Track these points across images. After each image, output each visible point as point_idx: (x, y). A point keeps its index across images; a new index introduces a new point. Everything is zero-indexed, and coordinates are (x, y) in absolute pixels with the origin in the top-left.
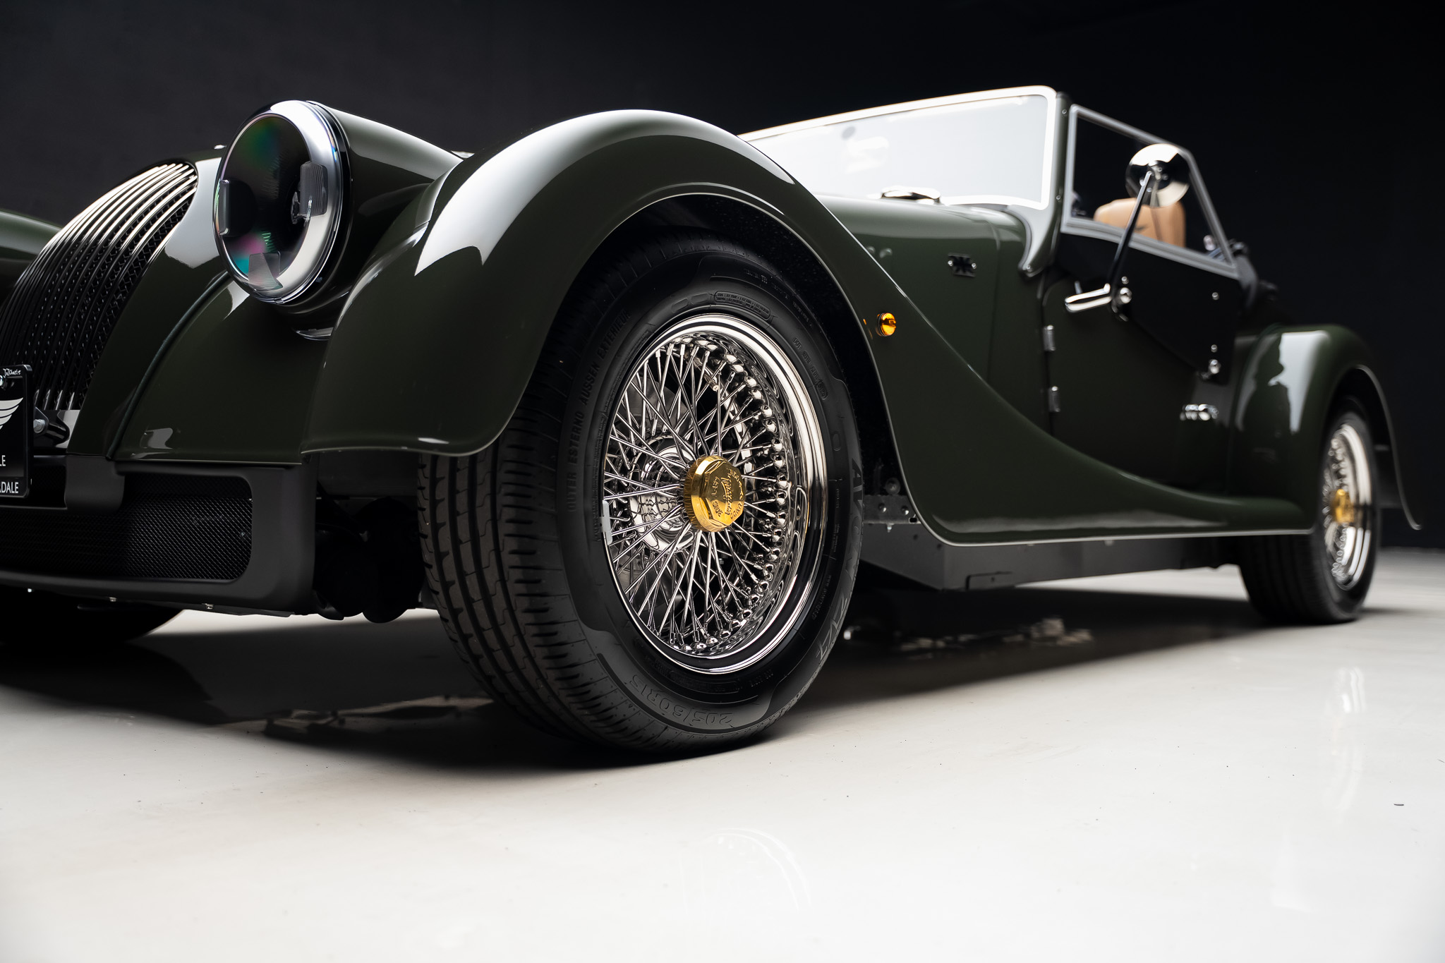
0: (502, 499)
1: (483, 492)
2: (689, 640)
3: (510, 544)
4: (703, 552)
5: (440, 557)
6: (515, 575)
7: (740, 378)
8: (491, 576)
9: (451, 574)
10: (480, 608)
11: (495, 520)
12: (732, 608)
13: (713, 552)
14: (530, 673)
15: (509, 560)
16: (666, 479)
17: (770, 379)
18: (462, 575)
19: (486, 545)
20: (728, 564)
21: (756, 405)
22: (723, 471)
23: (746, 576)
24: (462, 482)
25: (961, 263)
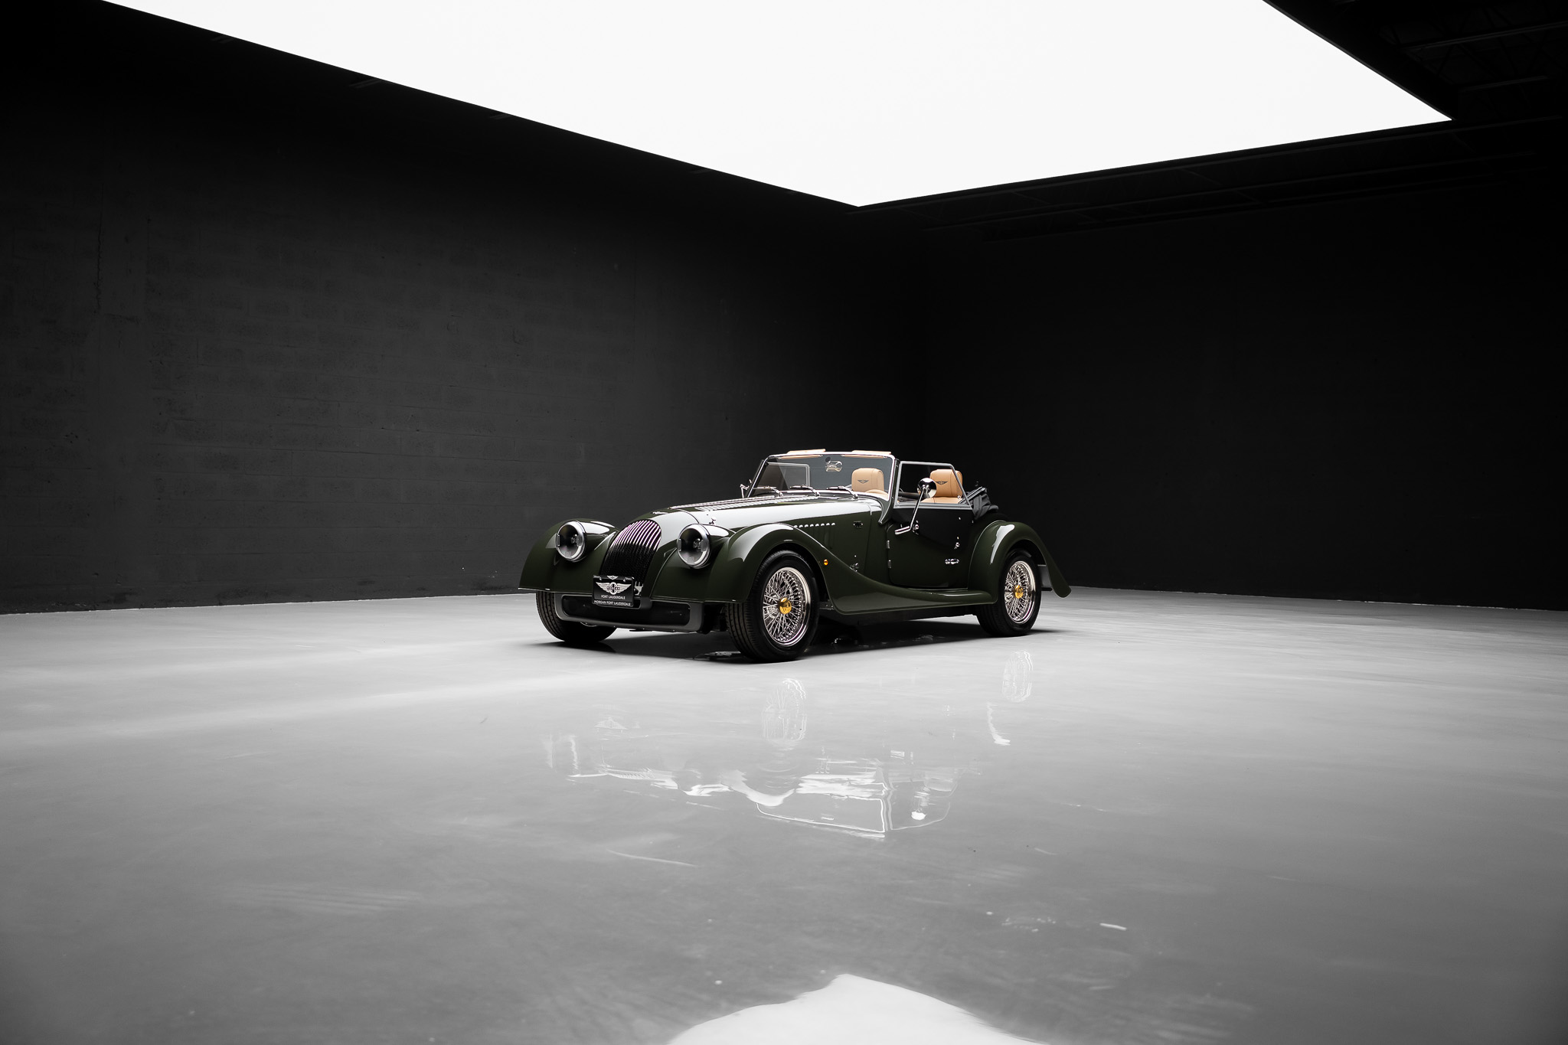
2: (779, 636)
3: (746, 619)
4: (782, 618)
6: (748, 630)
7: (794, 584)
8: (742, 625)
12: (788, 630)
13: (784, 619)
14: (749, 644)
15: (746, 621)
16: (774, 603)
17: (800, 582)
18: (735, 624)
19: (741, 619)
20: (787, 621)
21: (797, 591)
22: (787, 601)
23: (792, 624)
24: (736, 607)
25: (858, 524)
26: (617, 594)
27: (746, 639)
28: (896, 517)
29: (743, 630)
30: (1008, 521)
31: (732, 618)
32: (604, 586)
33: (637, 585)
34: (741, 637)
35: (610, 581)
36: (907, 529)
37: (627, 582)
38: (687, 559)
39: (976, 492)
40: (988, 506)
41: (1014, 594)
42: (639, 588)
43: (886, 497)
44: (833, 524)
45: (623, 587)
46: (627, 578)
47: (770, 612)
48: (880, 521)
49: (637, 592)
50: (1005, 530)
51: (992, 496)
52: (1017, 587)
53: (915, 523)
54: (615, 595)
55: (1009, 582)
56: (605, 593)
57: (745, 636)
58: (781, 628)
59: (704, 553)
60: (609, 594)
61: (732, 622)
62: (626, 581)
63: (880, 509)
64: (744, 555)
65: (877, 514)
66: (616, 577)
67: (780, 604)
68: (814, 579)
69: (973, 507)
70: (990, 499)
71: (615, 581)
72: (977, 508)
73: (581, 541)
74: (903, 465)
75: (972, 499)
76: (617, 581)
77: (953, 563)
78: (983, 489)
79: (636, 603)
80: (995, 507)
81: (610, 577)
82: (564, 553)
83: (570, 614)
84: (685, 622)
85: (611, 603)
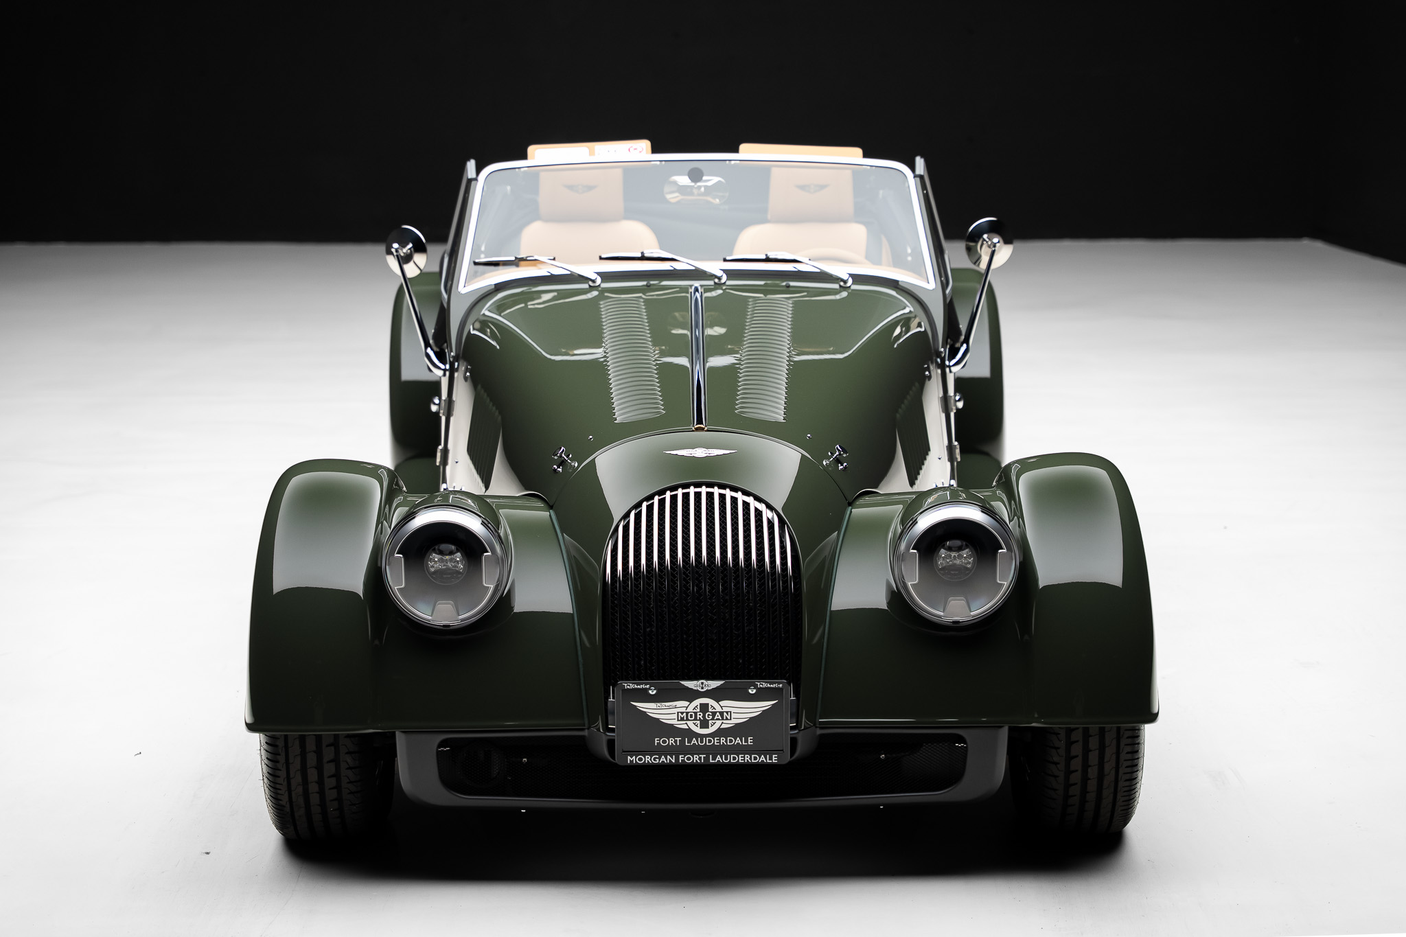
26: (720, 732)
32: (667, 712)
33: (792, 697)
35: (691, 695)
37: (761, 696)
45: (742, 711)
46: (763, 685)
49: (793, 715)
54: (713, 735)
56: (670, 730)
60: (689, 733)
62: (759, 690)
71: (708, 694)
73: (496, 563)
76: (716, 695)
79: (793, 746)
81: (690, 684)
83: (465, 790)
84: (953, 776)
85: (696, 758)
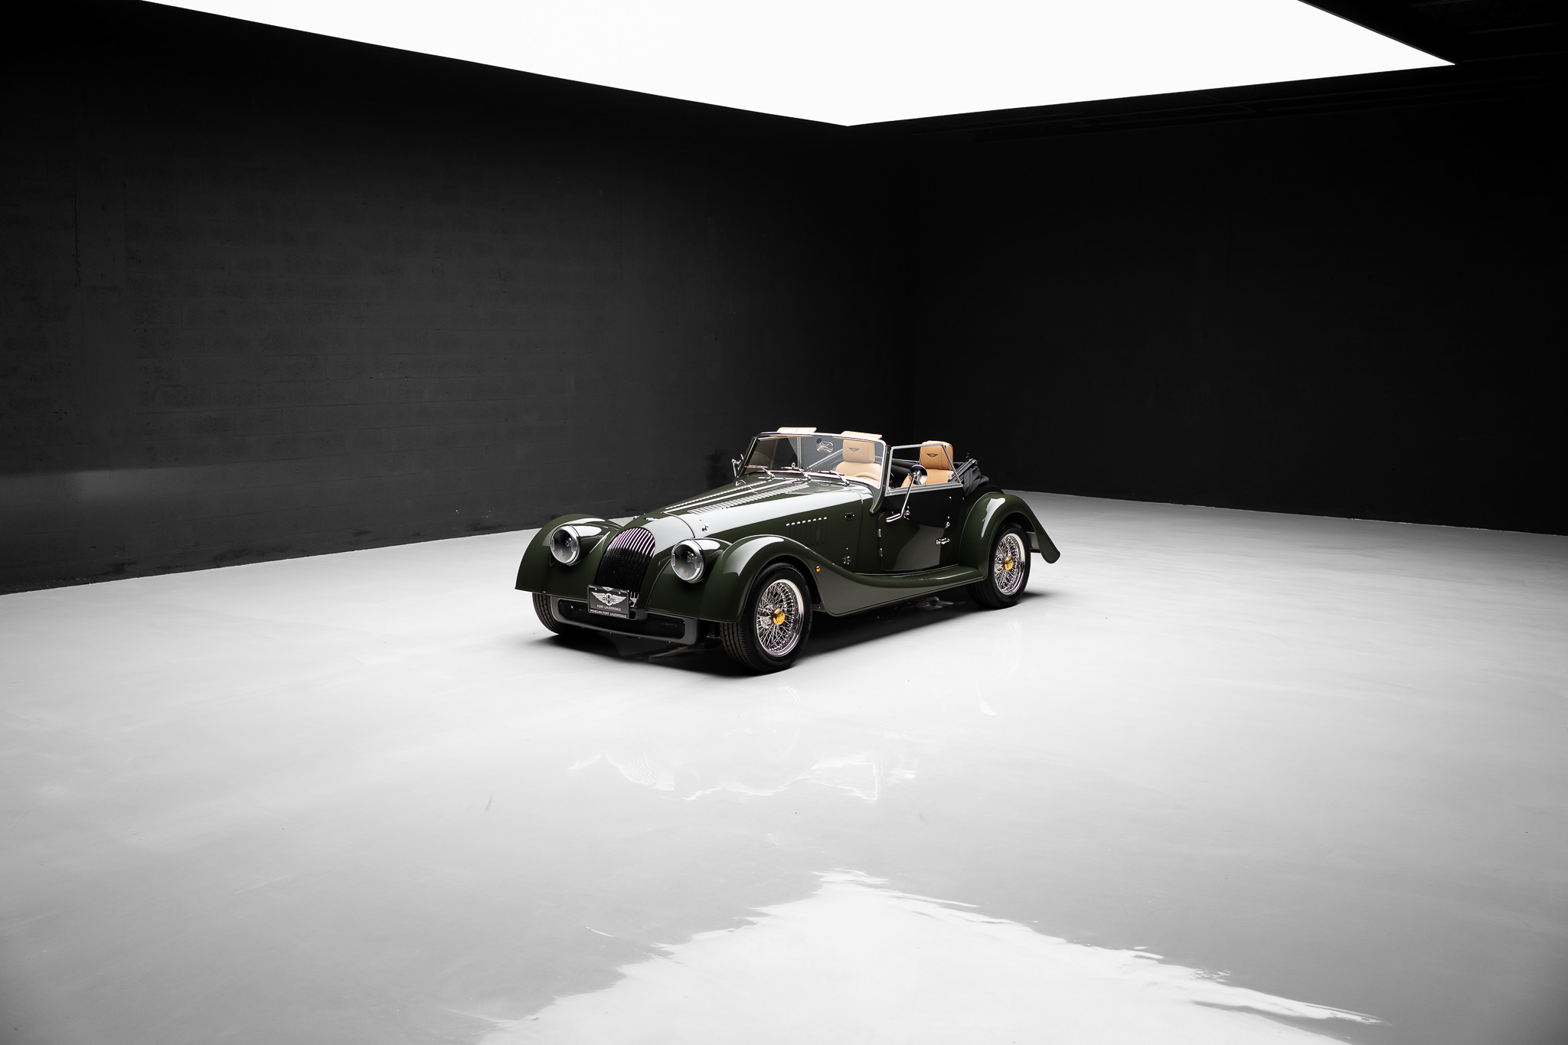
0: (739, 632)
1: (735, 629)
2: (773, 647)
4: (776, 628)
5: (725, 636)
6: (743, 646)
7: (787, 594)
9: (727, 639)
10: (734, 647)
11: (737, 630)
13: (778, 627)
14: (743, 657)
16: (768, 615)
17: (794, 594)
19: (735, 635)
20: (781, 629)
21: (790, 598)
22: (780, 613)
23: (785, 633)
24: (730, 626)
25: (849, 516)
26: (613, 606)
27: (741, 654)
28: (889, 505)
29: (738, 645)
30: (999, 493)
31: (726, 633)
32: (600, 596)
33: (632, 597)
34: (736, 652)
35: (606, 592)
36: (897, 517)
38: (682, 574)
39: (966, 465)
40: (979, 480)
41: (1004, 566)
42: (634, 600)
43: (877, 485)
44: (825, 518)
45: (619, 599)
46: (623, 590)
47: (763, 622)
48: (872, 511)
49: (632, 603)
50: (996, 504)
51: (983, 468)
52: (1007, 559)
53: (906, 509)
54: (611, 606)
55: (999, 555)
56: (601, 603)
57: (739, 650)
58: (775, 637)
59: (698, 570)
60: (605, 604)
61: (727, 637)
62: (622, 592)
63: (871, 497)
64: (739, 569)
65: (869, 502)
66: (611, 589)
67: (774, 616)
68: (807, 587)
69: (963, 483)
70: (981, 471)
71: (610, 592)
72: (968, 484)
73: (575, 545)
74: (894, 450)
75: (963, 474)
76: (612, 593)
77: (943, 543)
78: (974, 461)
79: (632, 614)
80: (986, 479)
81: (605, 588)
82: (560, 557)
83: (567, 618)
84: (681, 636)
85: (607, 613)
